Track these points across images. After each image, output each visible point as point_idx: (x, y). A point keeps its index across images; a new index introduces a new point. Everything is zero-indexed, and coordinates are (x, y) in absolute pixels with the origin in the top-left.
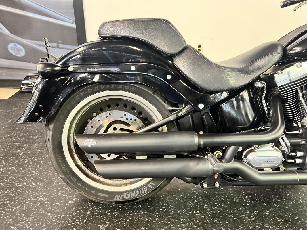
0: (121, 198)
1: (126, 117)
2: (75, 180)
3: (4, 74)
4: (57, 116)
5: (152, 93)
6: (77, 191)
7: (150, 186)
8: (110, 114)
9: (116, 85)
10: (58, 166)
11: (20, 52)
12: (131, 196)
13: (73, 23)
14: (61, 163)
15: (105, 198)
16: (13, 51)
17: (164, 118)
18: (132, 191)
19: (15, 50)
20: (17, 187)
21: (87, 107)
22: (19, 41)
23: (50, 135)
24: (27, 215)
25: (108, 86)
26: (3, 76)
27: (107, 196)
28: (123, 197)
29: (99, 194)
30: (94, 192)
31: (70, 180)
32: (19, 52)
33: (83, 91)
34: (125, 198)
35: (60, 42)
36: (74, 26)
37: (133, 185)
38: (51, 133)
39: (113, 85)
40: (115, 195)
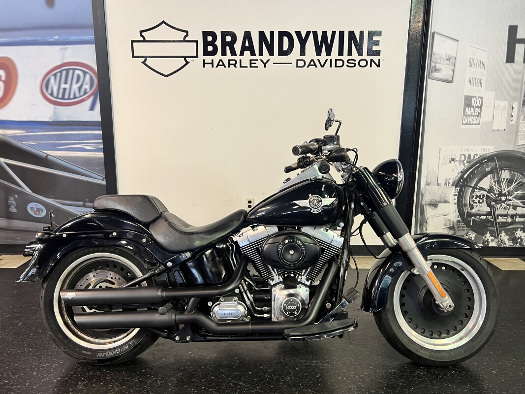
0: (103, 356)
1: (111, 276)
2: (61, 337)
3: (18, 238)
4: (51, 276)
5: (132, 254)
6: (63, 348)
7: (131, 343)
8: (97, 274)
9: (102, 248)
10: (47, 324)
11: (41, 212)
12: (113, 354)
13: (103, 180)
14: (50, 319)
15: (87, 355)
16: (33, 211)
17: (144, 275)
18: (115, 348)
19: (35, 210)
20: (9, 352)
21: (79, 267)
22: (42, 200)
23: (43, 293)
24: (14, 374)
25: (96, 249)
26: (17, 240)
27: (90, 353)
28: (105, 355)
29: (83, 352)
30: (78, 350)
31: (57, 337)
32: (39, 212)
33: (74, 253)
34: (107, 355)
35: (87, 200)
36: (104, 183)
37: (116, 343)
38: (44, 290)
39: (100, 248)
40: (98, 352)
